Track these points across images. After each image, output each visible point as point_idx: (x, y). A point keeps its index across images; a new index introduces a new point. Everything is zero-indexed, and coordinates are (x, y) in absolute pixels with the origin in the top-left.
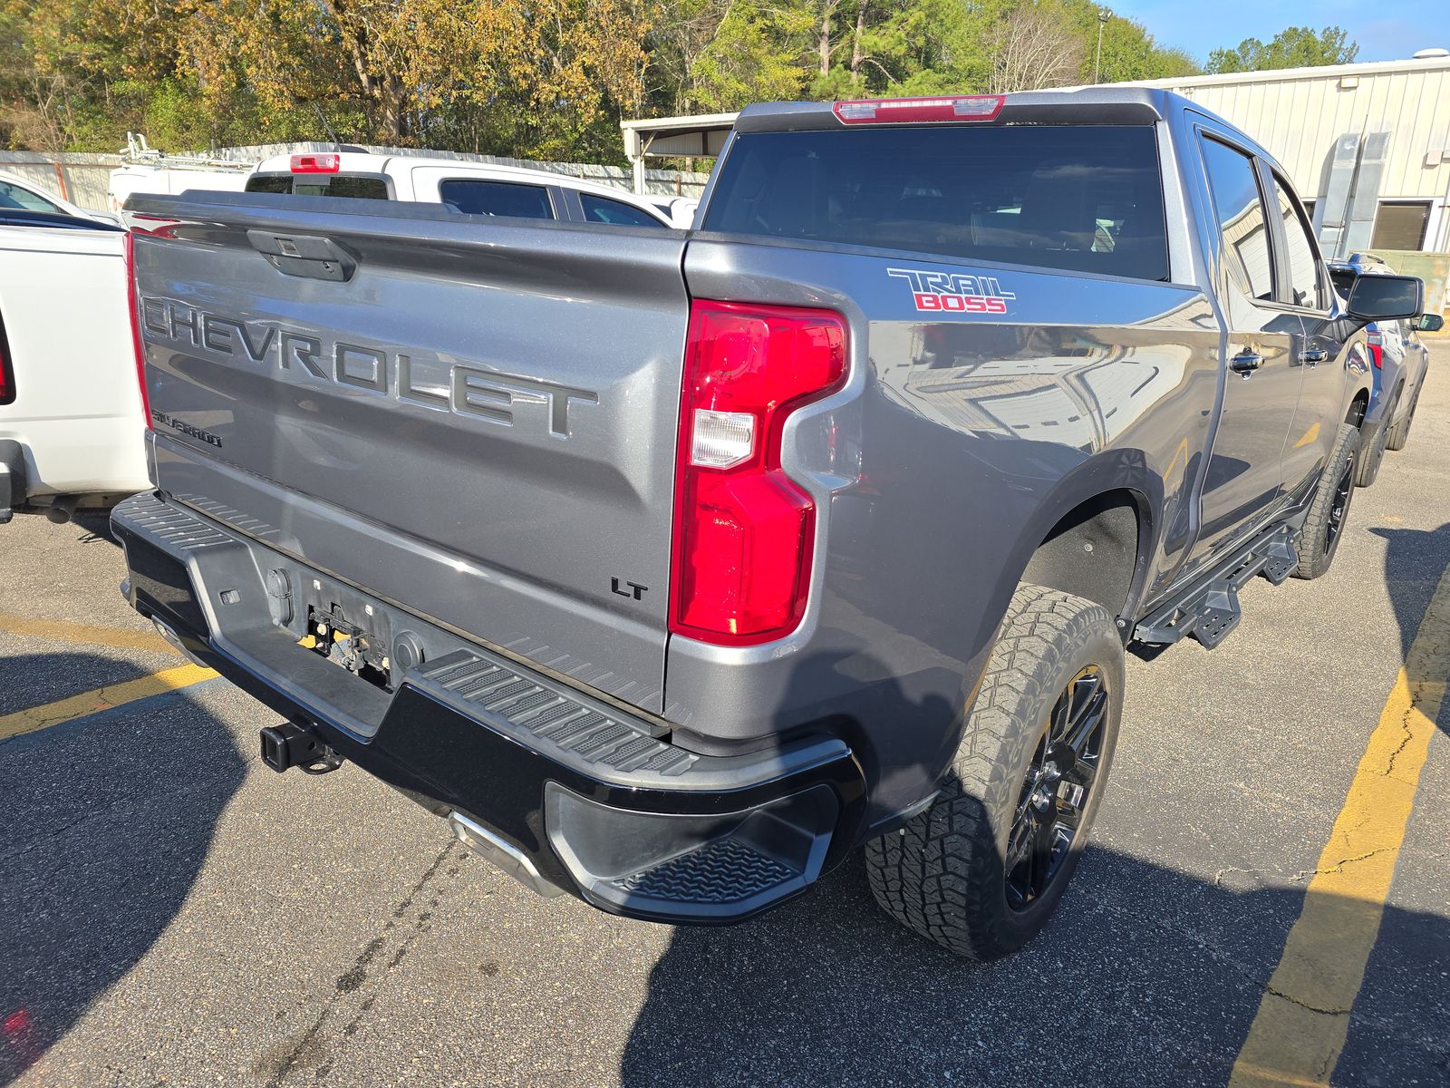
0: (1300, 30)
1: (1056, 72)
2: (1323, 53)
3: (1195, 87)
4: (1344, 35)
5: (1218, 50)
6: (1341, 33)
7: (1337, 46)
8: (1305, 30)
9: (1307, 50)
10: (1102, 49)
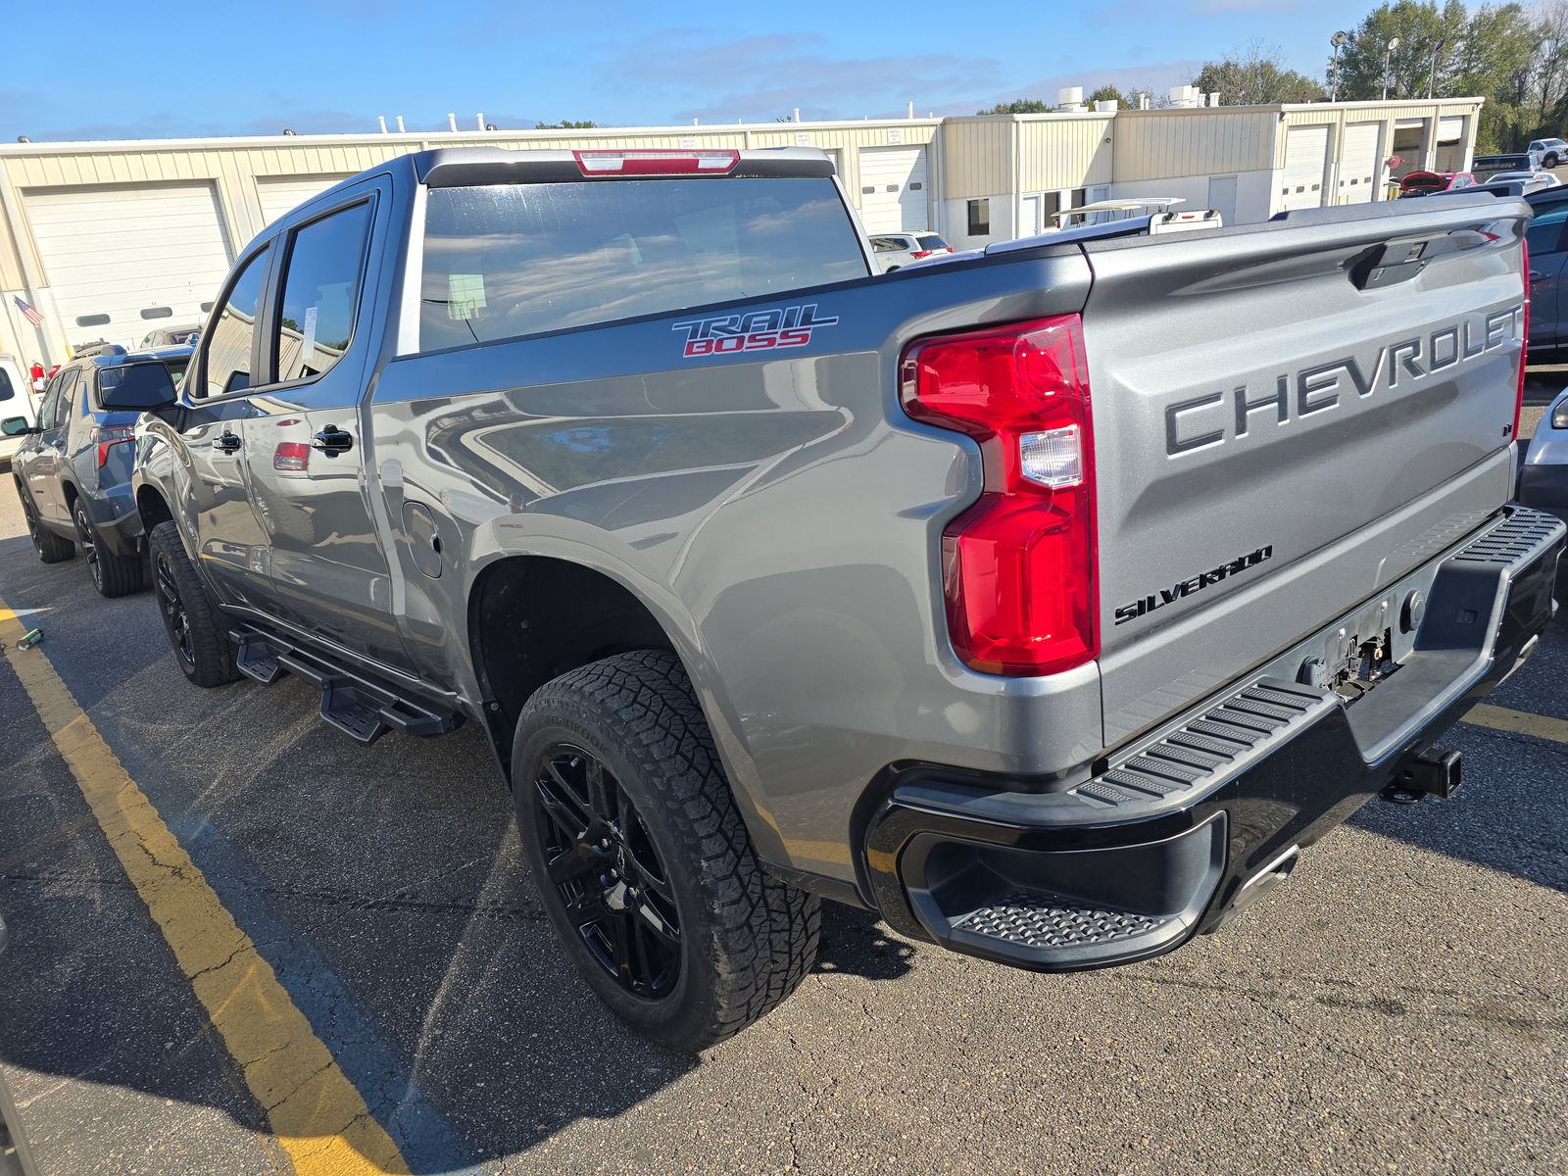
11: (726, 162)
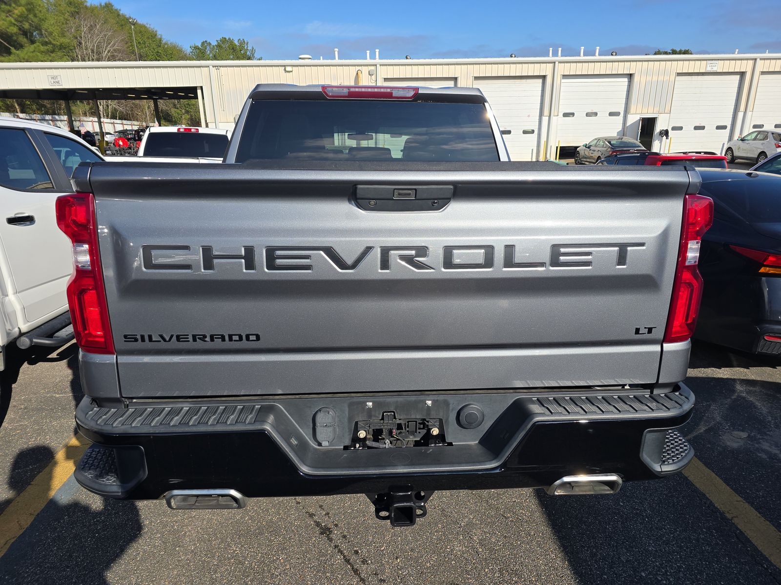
0: (227, 39)
1: (114, 50)
2: (241, 51)
3: (220, 66)
4: (247, 43)
5: (193, 45)
6: (246, 42)
7: (246, 48)
8: (229, 39)
9: (233, 49)
10: (136, 39)
11: (411, 93)
